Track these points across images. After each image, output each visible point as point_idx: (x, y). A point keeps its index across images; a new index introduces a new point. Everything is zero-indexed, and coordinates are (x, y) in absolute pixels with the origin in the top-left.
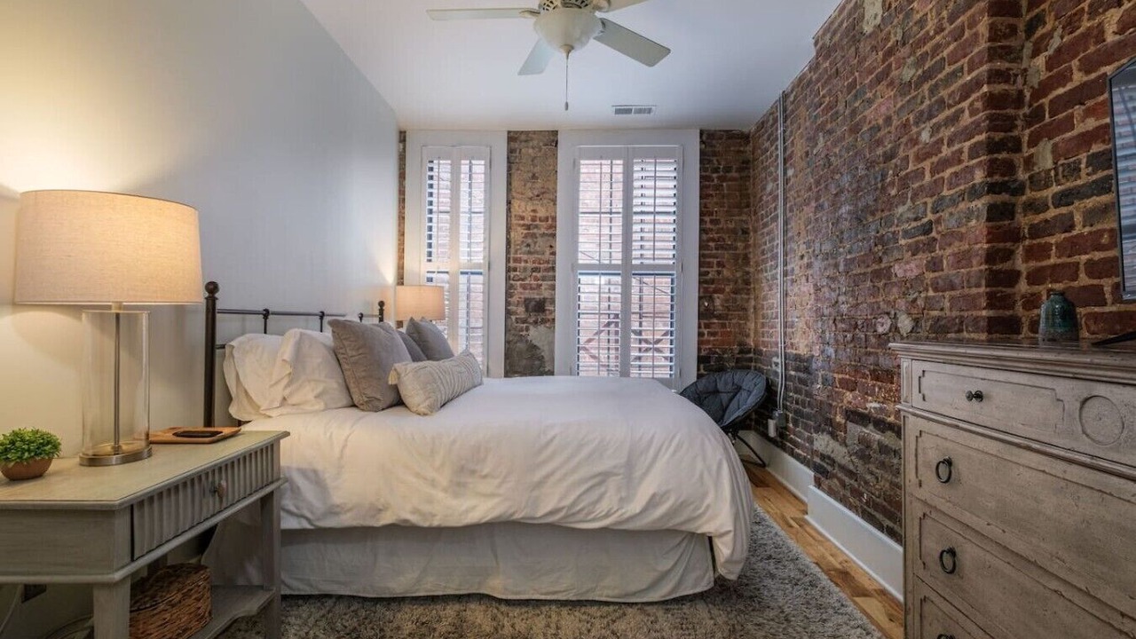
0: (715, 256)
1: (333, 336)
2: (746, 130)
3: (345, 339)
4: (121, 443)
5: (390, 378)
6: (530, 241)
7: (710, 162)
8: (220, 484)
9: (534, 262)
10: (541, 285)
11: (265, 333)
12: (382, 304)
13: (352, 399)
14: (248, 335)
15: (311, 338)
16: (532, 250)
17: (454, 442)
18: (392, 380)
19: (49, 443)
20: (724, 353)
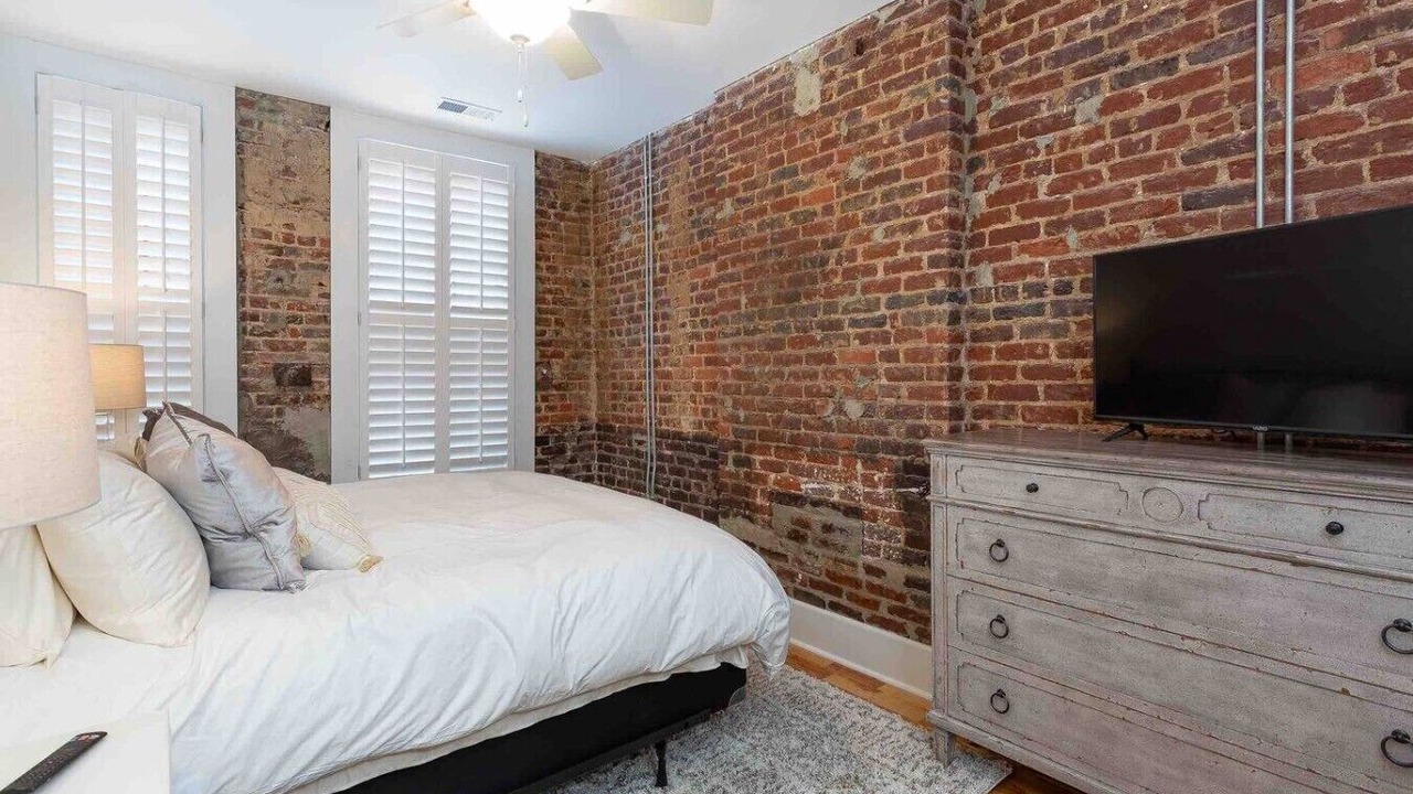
0: (552, 313)
2: (585, 163)
6: (282, 273)
7: (546, 193)
9: (290, 307)
10: (304, 343)
16: (287, 288)
20: (564, 430)
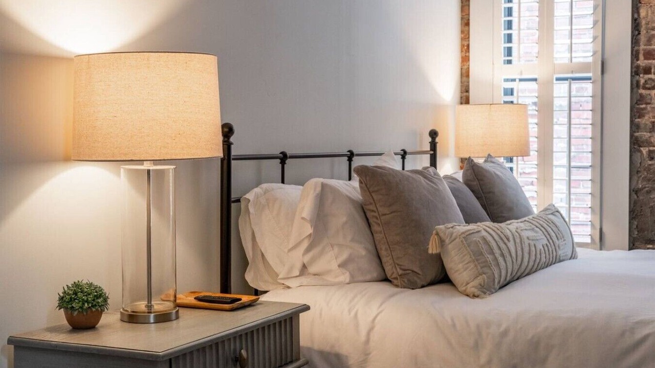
1: (361, 187)
3: (373, 192)
4: (153, 303)
5: (430, 246)
8: (240, 354)
11: (283, 182)
12: (433, 134)
13: (384, 270)
14: (265, 186)
15: (334, 190)
17: (505, 334)
18: (433, 249)
19: (98, 297)
